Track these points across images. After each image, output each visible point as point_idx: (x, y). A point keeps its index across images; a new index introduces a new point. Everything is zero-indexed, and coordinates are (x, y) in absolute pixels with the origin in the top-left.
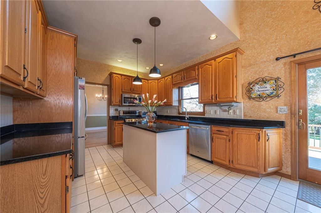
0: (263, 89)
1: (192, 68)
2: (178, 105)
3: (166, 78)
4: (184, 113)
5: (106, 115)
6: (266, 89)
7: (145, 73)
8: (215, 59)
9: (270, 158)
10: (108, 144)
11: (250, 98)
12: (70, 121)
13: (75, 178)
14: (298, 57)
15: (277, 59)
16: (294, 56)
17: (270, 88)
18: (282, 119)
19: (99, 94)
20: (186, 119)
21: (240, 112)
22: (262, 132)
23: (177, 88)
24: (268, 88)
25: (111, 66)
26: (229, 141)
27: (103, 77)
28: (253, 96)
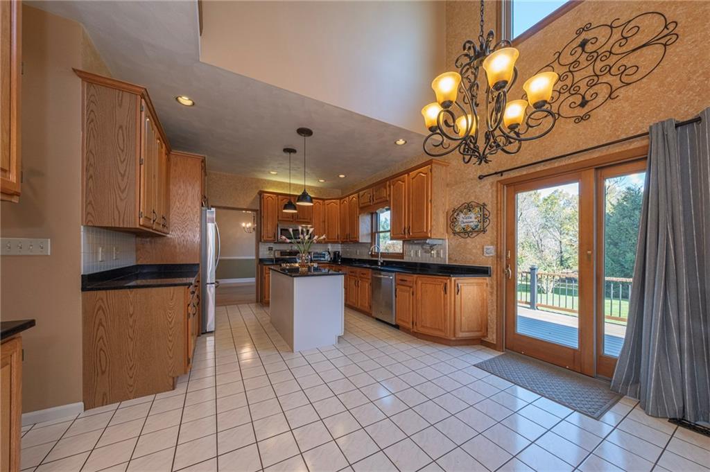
0: (468, 220)
1: (382, 184)
2: (369, 241)
3: (351, 197)
4: (377, 254)
5: (254, 258)
6: (470, 220)
7: (321, 188)
8: (408, 172)
9: (463, 318)
10: (257, 302)
11: (455, 233)
12: (196, 263)
13: (203, 334)
14: (505, 176)
15: (481, 178)
16: (501, 173)
17: (476, 218)
18: (489, 264)
19: (247, 222)
20: (380, 264)
21: (445, 253)
22: (451, 281)
23: (368, 214)
24: (473, 219)
25: (261, 180)
26: (413, 294)
27: (249, 199)
28: (457, 230)
